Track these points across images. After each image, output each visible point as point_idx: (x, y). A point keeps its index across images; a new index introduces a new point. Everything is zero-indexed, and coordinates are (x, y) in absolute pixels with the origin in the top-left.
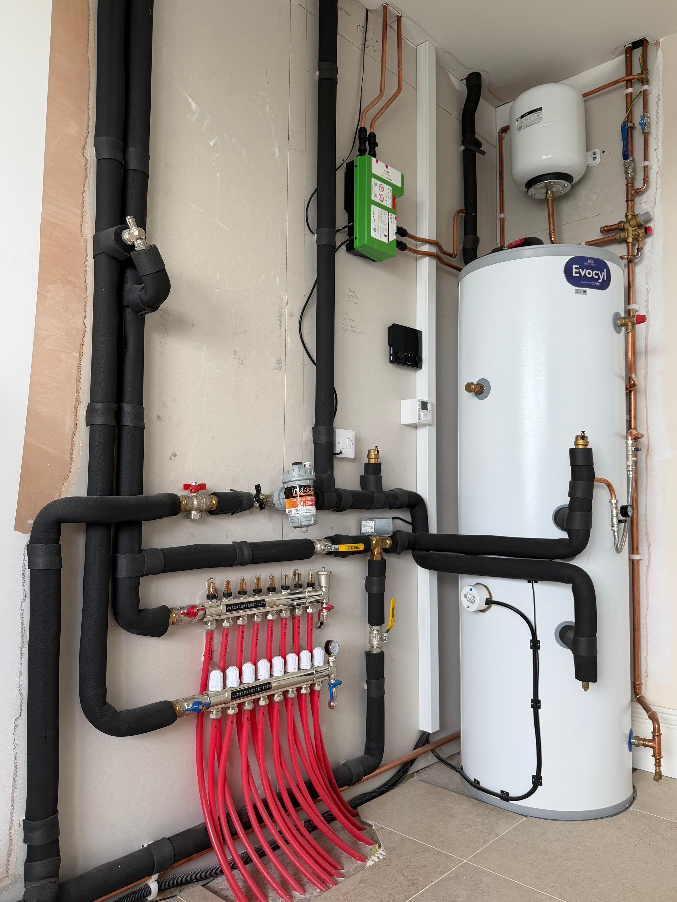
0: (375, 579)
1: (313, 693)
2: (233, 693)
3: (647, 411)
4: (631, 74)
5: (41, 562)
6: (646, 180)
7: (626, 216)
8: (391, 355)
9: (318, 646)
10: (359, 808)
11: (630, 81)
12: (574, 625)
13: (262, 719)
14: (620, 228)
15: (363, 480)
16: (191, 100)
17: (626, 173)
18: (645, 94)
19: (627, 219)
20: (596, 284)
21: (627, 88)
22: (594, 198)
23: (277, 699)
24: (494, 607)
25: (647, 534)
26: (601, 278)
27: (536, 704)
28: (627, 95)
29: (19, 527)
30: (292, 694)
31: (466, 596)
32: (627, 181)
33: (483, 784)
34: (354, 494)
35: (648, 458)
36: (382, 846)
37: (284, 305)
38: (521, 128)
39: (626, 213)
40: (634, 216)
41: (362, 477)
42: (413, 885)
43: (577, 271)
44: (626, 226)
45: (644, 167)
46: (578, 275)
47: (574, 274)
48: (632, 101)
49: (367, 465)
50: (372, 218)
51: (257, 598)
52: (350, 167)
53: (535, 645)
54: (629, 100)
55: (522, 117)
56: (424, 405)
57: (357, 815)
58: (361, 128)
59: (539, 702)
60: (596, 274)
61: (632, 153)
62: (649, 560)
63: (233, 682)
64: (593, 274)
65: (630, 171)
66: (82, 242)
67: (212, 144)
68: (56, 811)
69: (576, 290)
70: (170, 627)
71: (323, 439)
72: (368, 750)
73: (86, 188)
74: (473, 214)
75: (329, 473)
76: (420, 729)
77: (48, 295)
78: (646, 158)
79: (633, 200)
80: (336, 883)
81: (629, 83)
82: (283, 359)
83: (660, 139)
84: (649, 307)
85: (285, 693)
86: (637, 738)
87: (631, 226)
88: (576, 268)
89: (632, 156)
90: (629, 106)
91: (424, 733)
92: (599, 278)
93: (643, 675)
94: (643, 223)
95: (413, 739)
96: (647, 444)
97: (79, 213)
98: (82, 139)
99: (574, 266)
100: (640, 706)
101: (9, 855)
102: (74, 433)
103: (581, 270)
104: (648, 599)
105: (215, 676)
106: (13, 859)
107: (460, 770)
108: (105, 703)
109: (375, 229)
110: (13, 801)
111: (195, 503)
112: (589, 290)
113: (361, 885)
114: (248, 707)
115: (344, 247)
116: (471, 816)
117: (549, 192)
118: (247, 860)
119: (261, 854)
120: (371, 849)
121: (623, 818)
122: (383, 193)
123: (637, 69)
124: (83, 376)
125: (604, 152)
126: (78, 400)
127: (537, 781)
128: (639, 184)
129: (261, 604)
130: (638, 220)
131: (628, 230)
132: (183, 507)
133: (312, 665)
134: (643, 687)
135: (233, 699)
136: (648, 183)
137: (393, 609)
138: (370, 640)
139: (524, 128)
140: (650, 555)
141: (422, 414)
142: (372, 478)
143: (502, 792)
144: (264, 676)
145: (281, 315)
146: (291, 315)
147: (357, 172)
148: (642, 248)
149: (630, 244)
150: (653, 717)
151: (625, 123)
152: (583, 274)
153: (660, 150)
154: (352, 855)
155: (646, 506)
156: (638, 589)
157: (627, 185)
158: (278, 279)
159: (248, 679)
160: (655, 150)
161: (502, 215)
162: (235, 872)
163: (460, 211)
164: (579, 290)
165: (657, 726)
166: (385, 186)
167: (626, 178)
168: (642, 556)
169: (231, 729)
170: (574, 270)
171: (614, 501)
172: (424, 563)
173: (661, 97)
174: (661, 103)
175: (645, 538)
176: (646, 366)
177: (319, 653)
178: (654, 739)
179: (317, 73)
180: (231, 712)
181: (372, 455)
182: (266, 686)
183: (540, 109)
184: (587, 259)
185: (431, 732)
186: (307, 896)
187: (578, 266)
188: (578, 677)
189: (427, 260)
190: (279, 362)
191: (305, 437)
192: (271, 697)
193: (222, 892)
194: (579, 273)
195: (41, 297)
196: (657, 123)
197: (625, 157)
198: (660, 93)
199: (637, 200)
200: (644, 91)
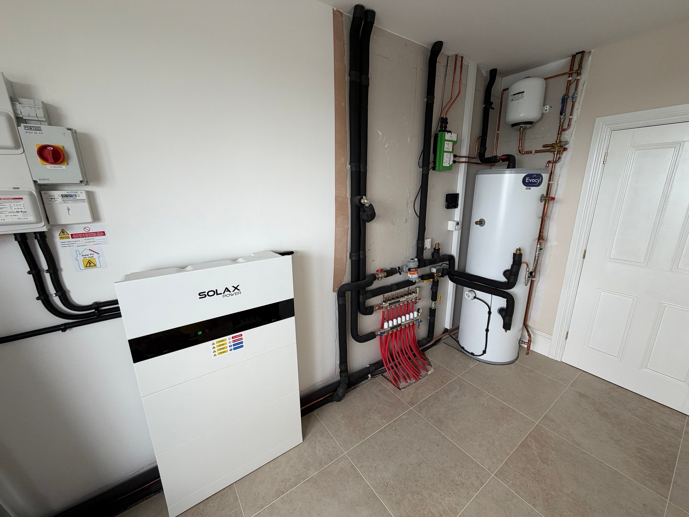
0: (434, 287)
1: (413, 324)
2: (391, 328)
3: (549, 225)
4: (572, 71)
5: (341, 302)
6: (569, 125)
7: (556, 141)
8: (446, 205)
9: (415, 311)
10: (425, 352)
11: (572, 73)
12: (505, 309)
13: (398, 333)
14: (552, 146)
15: (433, 254)
16: (379, 132)
17: (560, 121)
18: (578, 81)
19: (556, 142)
20: (536, 185)
21: (569, 77)
22: (543, 129)
23: (403, 327)
24: (476, 299)
25: (540, 271)
26: (538, 182)
27: (487, 330)
28: (568, 81)
29: (334, 291)
30: (407, 326)
31: (467, 294)
32: (560, 125)
33: (465, 349)
34: (429, 260)
35: (546, 243)
36: (433, 367)
37: (409, 199)
38: (513, 100)
39: (556, 140)
40: (560, 142)
41: (432, 253)
42: (443, 382)
43: (528, 180)
44: (555, 146)
45: (570, 119)
46: (528, 182)
47: (526, 182)
48: (570, 84)
49: (435, 249)
50: (444, 158)
51: (397, 300)
52: (436, 136)
53: (490, 313)
54: (569, 84)
55: (514, 95)
56: (458, 224)
57: (424, 354)
58: (442, 117)
59: (489, 330)
60: (536, 181)
61: (565, 111)
62: (539, 280)
63: (391, 325)
64: (535, 181)
65: (562, 120)
66: (347, 199)
67: (386, 147)
68: (347, 362)
69: (526, 188)
70: (374, 312)
71: (420, 245)
72: (428, 336)
73: (347, 180)
74: (485, 138)
75: (422, 257)
76: (445, 327)
77: (338, 221)
78: (571, 114)
79: (561, 134)
80: (420, 379)
81: (570, 75)
82: (408, 219)
83: (581, 103)
84: (559, 182)
85: (405, 326)
86: (522, 341)
87: (557, 146)
88: (528, 179)
89: (565, 113)
90: (568, 87)
91: (446, 329)
92: (537, 182)
93: (529, 317)
94: (563, 145)
95: (442, 330)
96: (547, 238)
97: (345, 190)
98: (346, 163)
99: (527, 178)
100: (525, 328)
101: (336, 370)
102: (346, 261)
103: (530, 180)
104: (535, 293)
105: (386, 325)
106: (336, 371)
107: (458, 342)
108: (358, 335)
109: (445, 162)
110: (336, 358)
111: (380, 276)
112: (532, 188)
113: (427, 381)
114: (395, 331)
115: (432, 169)
116: (461, 359)
117: (522, 128)
118: (393, 368)
119: (396, 366)
120: (429, 368)
121: (512, 365)
122: (449, 146)
123: (576, 67)
124: (348, 243)
125: (551, 107)
126: (347, 251)
127: (484, 352)
128: (565, 126)
129: (399, 301)
130: (561, 144)
131: (556, 148)
132: (377, 278)
133: (414, 317)
134: (528, 321)
135: (391, 330)
136: (570, 127)
137: (440, 297)
138: (431, 305)
139: (514, 101)
140: (539, 278)
141: (457, 227)
142: (436, 254)
143: (472, 353)
144: (399, 322)
145: (408, 203)
146: (411, 202)
147: (439, 139)
148: (560, 158)
149: (556, 155)
150: (529, 335)
151: (565, 96)
152: (530, 181)
153: (579, 110)
154: (423, 370)
155: (541, 261)
156: (532, 290)
157: (560, 127)
158: (407, 190)
159: (395, 324)
160: (577, 109)
161: (498, 132)
162: (390, 371)
163: (479, 137)
164: (527, 188)
165: (530, 339)
166: (450, 143)
167: (560, 123)
168: (536, 279)
169: (389, 337)
170: (527, 180)
171: (528, 269)
172: (452, 280)
173: (586, 83)
174: (585, 85)
175: (539, 272)
176: (552, 207)
177: (416, 313)
178: (528, 343)
179: (426, 100)
180: (390, 333)
181: (437, 246)
182: (400, 325)
183: (524, 92)
184: (533, 174)
185: (449, 329)
186: (411, 382)
187: (529, 178)
188: (504, 327)
189: (463, 164)
190: (406, 220)
191: (414, 244)
192: (401, 328)
193: (387, 377)
194: (529, 181)
195: (336, 222)
196: (581, 95)
197: (561, 114)
198: (585, 80)
199: (563, 133)
200: (577, 79)
